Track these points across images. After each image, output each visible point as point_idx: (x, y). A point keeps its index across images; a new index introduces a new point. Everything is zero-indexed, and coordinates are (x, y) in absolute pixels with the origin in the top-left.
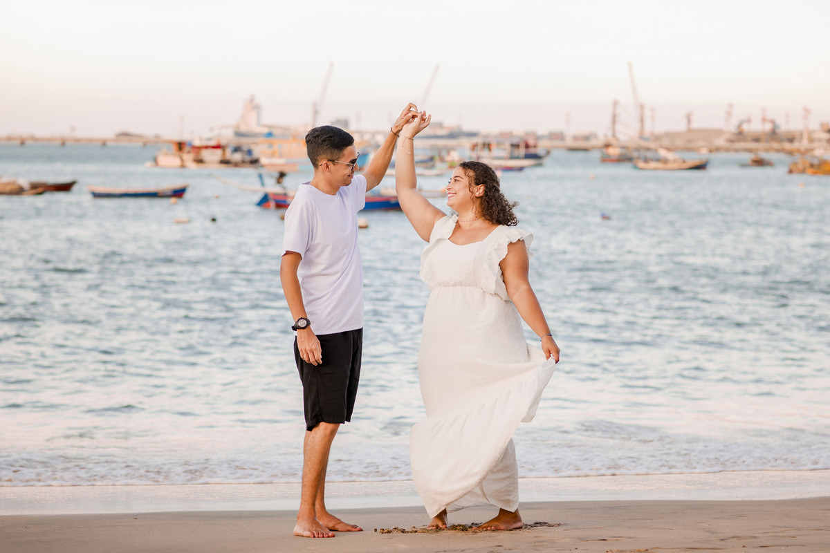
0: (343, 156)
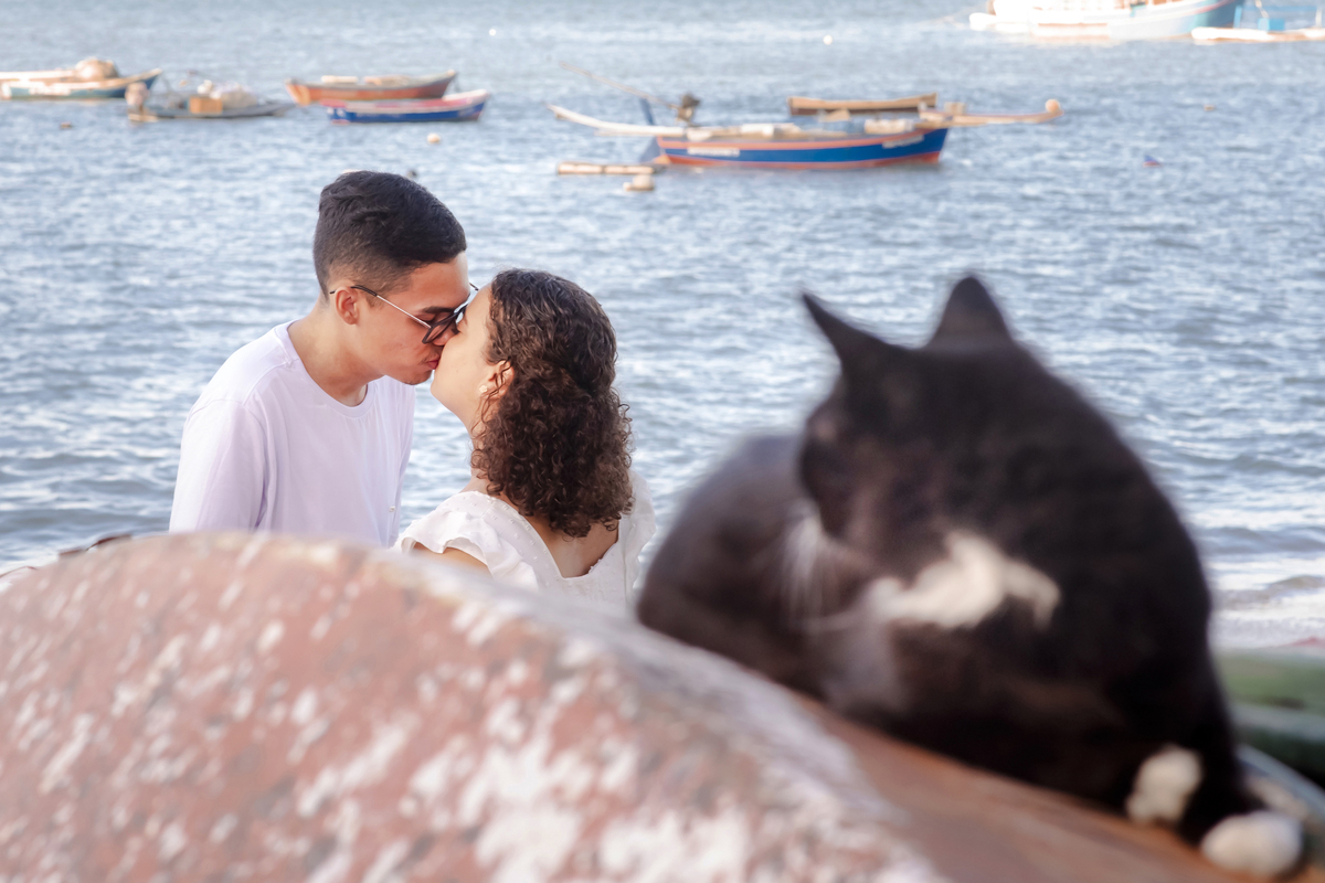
0: (406, 287)
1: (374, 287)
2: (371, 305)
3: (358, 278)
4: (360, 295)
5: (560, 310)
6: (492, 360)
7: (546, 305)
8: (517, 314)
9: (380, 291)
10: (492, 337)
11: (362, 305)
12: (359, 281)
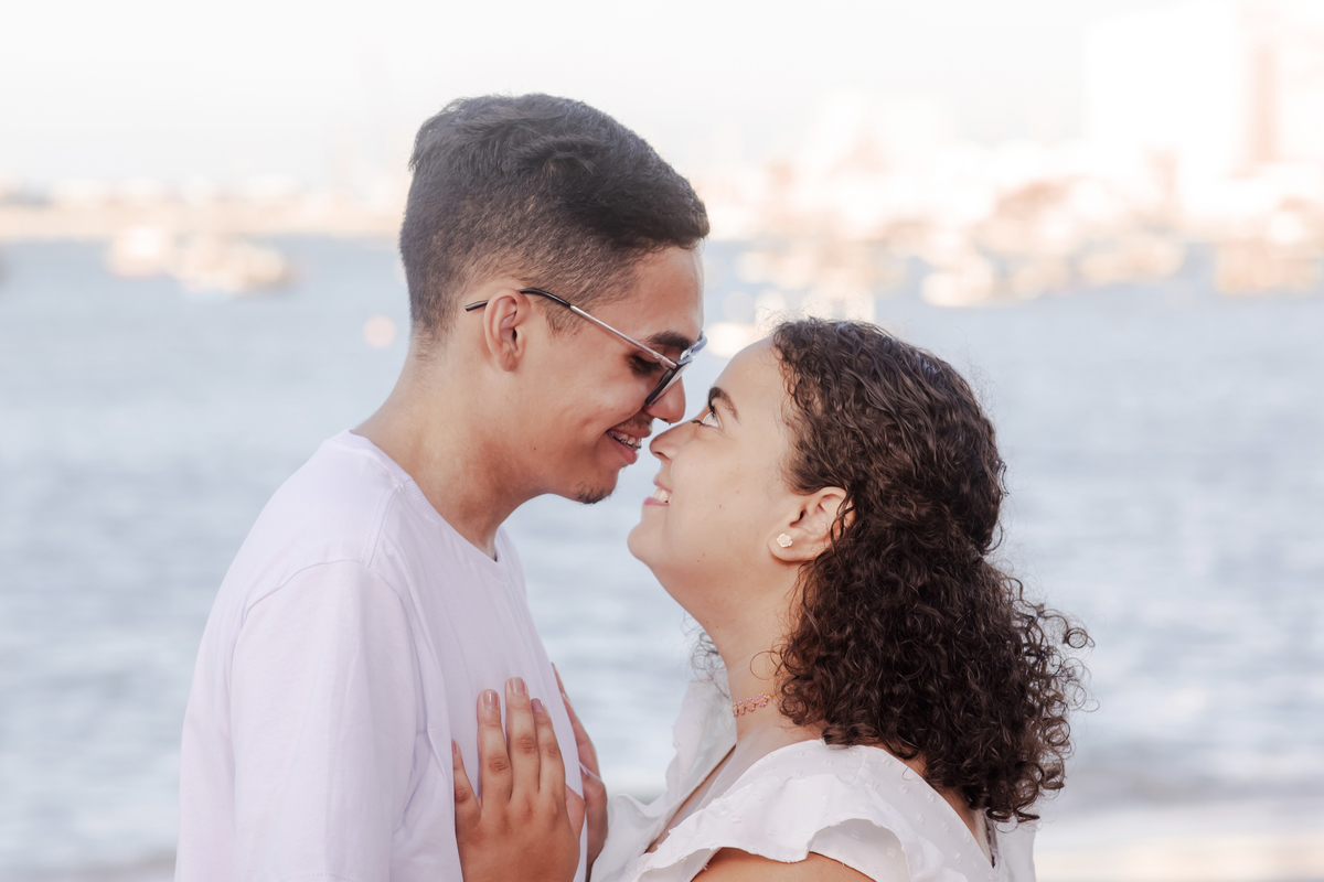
1: (561, 291)
2: (556, 328)
3: (533, 274)
4: (533, 307)
5: (932, 391)
6: (809, 477)
7: (908, 382)
8: (857, 401)
9: (578, 298)
10: (802, 445)
11: (535, 329)
12: (536, 279)
